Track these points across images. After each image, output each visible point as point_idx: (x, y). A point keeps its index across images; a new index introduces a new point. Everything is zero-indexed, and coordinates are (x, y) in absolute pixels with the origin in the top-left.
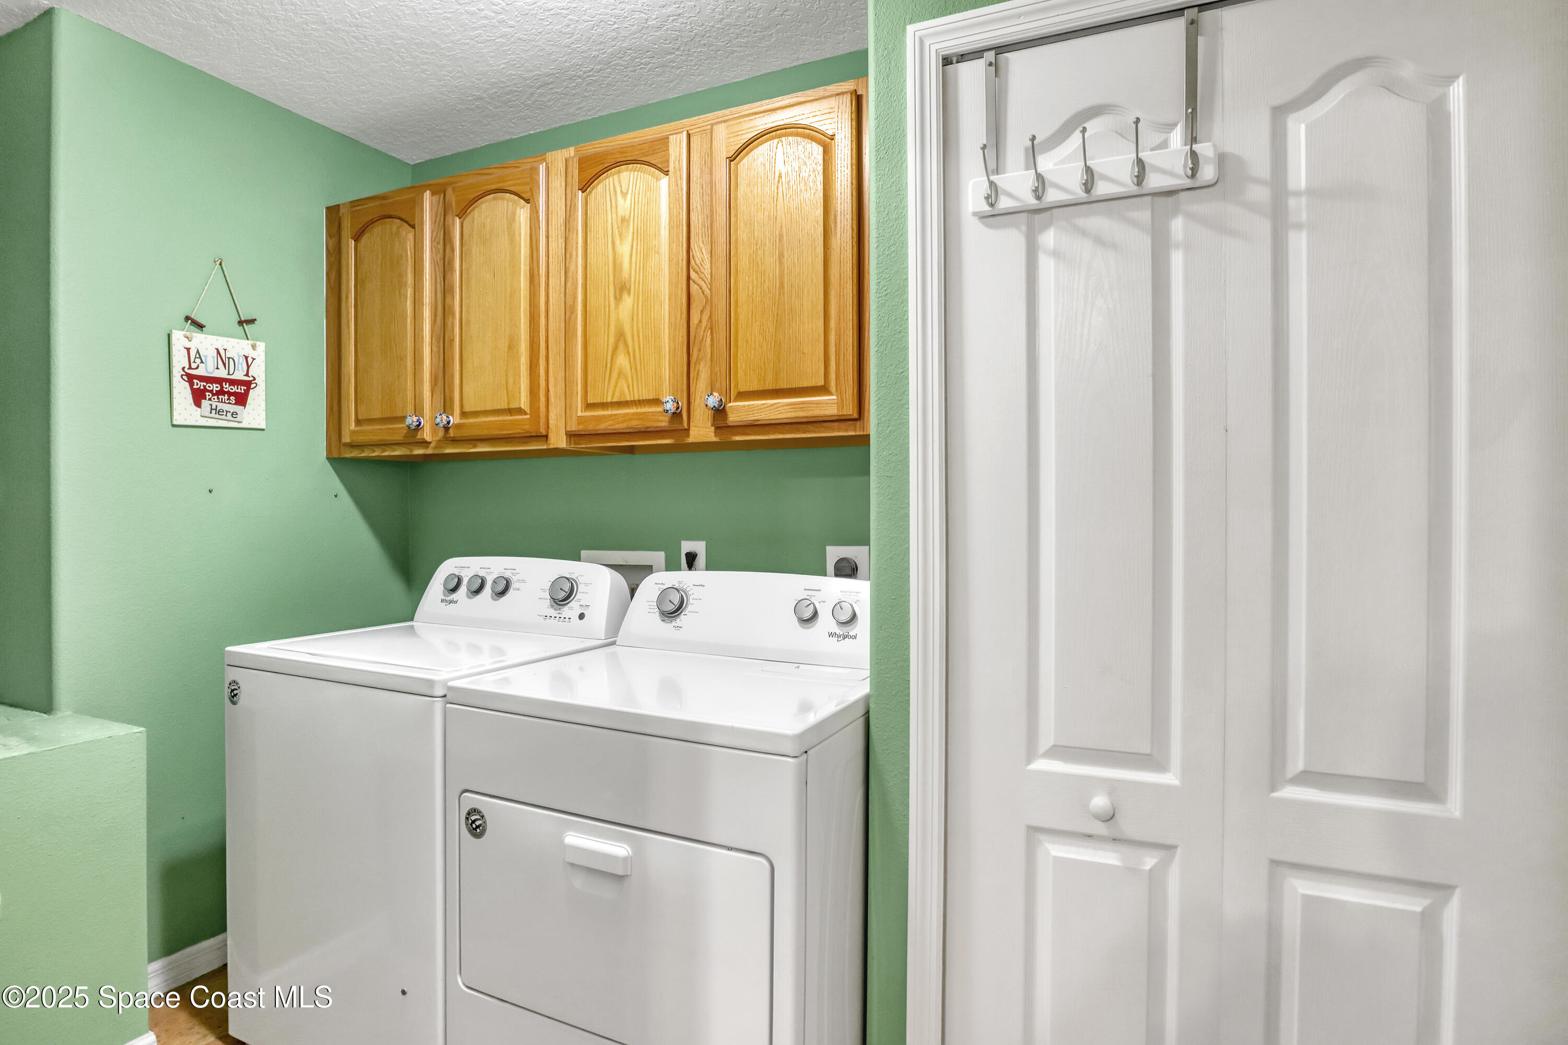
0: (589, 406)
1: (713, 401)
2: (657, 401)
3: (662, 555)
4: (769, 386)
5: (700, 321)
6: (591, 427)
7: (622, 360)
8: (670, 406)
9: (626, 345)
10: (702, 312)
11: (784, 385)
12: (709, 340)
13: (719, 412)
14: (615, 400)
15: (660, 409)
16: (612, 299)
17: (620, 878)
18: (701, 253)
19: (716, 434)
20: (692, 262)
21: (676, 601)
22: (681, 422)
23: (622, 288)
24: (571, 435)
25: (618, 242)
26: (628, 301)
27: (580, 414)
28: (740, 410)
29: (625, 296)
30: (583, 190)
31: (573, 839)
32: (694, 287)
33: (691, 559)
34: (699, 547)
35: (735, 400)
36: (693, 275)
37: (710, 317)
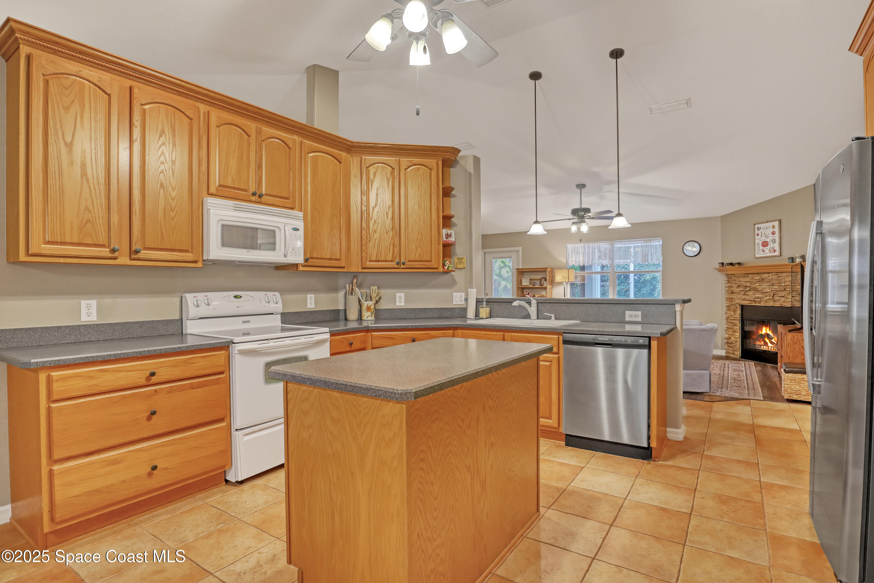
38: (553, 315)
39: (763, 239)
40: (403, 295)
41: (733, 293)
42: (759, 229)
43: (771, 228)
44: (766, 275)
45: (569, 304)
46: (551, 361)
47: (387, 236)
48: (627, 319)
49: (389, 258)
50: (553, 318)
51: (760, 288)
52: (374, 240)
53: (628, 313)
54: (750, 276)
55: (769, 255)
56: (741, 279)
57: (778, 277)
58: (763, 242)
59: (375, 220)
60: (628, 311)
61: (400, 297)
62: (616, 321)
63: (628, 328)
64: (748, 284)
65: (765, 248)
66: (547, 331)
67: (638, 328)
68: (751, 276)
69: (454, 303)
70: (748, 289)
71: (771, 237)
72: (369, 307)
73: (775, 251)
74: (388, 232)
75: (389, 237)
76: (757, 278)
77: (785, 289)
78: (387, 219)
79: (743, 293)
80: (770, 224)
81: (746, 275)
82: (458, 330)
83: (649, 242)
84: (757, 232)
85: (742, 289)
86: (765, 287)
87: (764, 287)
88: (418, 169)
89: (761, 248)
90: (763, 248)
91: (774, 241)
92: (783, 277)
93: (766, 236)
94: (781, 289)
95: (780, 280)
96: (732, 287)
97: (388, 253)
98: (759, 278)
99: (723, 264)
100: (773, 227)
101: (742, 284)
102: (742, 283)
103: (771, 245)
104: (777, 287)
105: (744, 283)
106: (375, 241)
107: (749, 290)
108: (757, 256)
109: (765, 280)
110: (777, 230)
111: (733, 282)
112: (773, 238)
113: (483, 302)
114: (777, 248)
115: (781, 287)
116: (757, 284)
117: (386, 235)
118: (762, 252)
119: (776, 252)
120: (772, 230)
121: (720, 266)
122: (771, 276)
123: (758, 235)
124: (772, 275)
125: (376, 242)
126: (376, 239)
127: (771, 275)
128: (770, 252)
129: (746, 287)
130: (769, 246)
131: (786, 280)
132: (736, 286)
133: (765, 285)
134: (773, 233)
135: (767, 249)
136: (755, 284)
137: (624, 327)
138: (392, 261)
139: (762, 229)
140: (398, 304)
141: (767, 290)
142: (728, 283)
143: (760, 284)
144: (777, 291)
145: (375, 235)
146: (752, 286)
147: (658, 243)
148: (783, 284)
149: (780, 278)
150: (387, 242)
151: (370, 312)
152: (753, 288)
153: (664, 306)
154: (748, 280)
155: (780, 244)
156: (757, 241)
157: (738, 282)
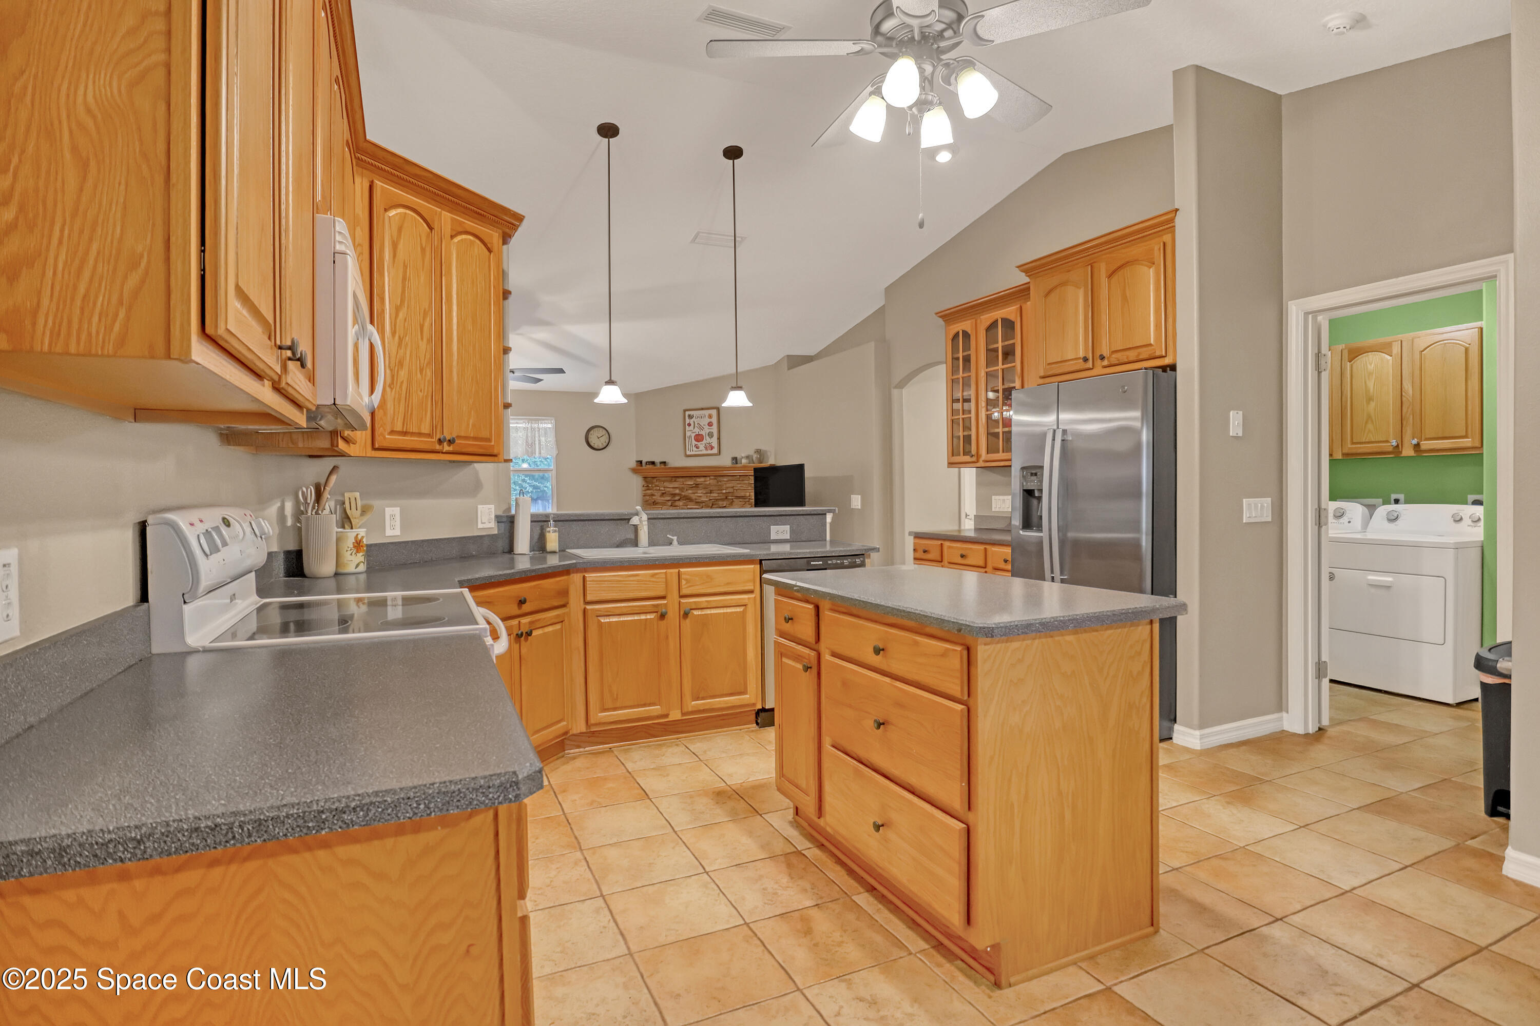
0: (1353, 443)
1: (1415, 442)
2: (1387, 441)
3: (1381, 500)
4: (1441, 436)
5: (1407, 411)
6: (1354, 451)
7: (1370, 426)
8: (1394, 444)
9: (1372, 421)
10: (1408, 408)
11: (1447, 435)
12: (1411, 418)
13: (1417, 446)
14: (1367, 441)
15: (1389, 444)
16: (1365, 403)
17: (1389, 587)
18: (1407, 386)
19: (1415, 453)
20: (1403, 389)
21: (1396, 515)
22: (1399, 449)
23: (1370, 399)
24: (1343, 454)
25: (1368, 382)
26: (1373, 404)
27: (1349, 446)
28: (1425, 445)
29: (1371, 402)
30: (1350, 362)
31: (1370, 577)
32: (1404, 399)
33: (1397, 501)
34: (1401, 497)
35: (1424, 441)
36: (1403, 394)
37: (1412, 409)
38: (675, 538)
39: (697, 431)
40: (397, 511)
41: (656, 504)
42: (690, 417)
43: (707, 417)
44: (702, 479)
45: (694, 520)
46: (745, 605)
47: (422, 377)
48: (773, 536)
49: (425, 429)
50: (675, 542)
51: (693, 496)
52: (399, 384)
53: (774, 529)
54: (678, 480)
55: (705, 452)
56: (666, 484)
57: (718, 482)
58: (697, 435)
59: (399, 337)
60: (774, 525)
61: (392, 516)
62: (759, 541)
63: (774, 548)
64: (677, 491)
65: (699, 444)
66: (741, 559)
67: (786, 548)
68: (681, 480)
69: (480, 526)
70: (677, 498)
71: (707, 430)
72: (360, 541)
73: (712, 448)
74: (423, 369)
75: (425, 380)
76: (690, 483)
77: (726, 498)
78: (422, 339)
79: (670, 503)
80: (707, 412)
81: (674, 479)
82: (572, 575)
83: (536, 423)
84: (688, 421)
85: (669, 498)
86: (701, 495)
87: (699, 495)
88: (471, 242)
89: (694, 442)
90: (697, 443)
91: (711, 435)
92: (724, 482)
93: (701, 428)
94: (722, 497)
95: (720, 485)
96: (653, 495)
97: (424, 416)
98: (692, 483)
99: (641, 462)
100: (710, 416)
101: (669, 492)
102: (668, 489)
103: (707, 440)
104: (716, 495)
105: (671, 489)
106: (401, 387)
107: (679, 500)
108: (688, 453)
109: (700, 486)
110: (714, 420)
111: (655, 488)
112: (710, 430)
113: (549, 521)
114: (715, 444)
115: (721, 495)
116: (690, 492)
117: (419, 375)
118: (694, 449)
119: (714, 449)
120: (709, 420)
121: (637, 465)
122: (709, 481)
123: (689, 425)
124: (710, 479)
125: (403, 388)
126: (402, 382)
127: (708, 478)
128: (706, 449)
129: (674, 495)
130: (704, 441)
131: (728, 485)
132: (659, 494)
133: (700, 492)
134: (710, 424)
135: (701, 445)
136: (687, 492)
137: (769, 549)
138: (429, 435)
139: (694, 418)
140: (389, 532)
141: (704, 499)
142: (648, 489)
143: (694, 491)
144: (717, 500)
145: (400, 372)
146: (683, 493)
147: (550, 426)
148: (724, 491)
149: (720, 483)
150: (421, 391)
151: (361, 554)
152: (685, 496)
153: (815, 517)
154: (676, 485)
155: (719, 439)
156: (688, 434)
157: (663, 489)
